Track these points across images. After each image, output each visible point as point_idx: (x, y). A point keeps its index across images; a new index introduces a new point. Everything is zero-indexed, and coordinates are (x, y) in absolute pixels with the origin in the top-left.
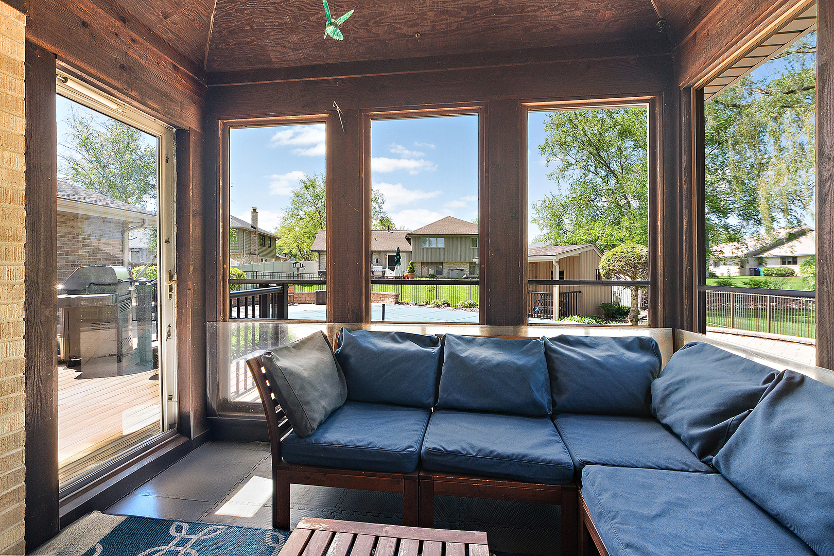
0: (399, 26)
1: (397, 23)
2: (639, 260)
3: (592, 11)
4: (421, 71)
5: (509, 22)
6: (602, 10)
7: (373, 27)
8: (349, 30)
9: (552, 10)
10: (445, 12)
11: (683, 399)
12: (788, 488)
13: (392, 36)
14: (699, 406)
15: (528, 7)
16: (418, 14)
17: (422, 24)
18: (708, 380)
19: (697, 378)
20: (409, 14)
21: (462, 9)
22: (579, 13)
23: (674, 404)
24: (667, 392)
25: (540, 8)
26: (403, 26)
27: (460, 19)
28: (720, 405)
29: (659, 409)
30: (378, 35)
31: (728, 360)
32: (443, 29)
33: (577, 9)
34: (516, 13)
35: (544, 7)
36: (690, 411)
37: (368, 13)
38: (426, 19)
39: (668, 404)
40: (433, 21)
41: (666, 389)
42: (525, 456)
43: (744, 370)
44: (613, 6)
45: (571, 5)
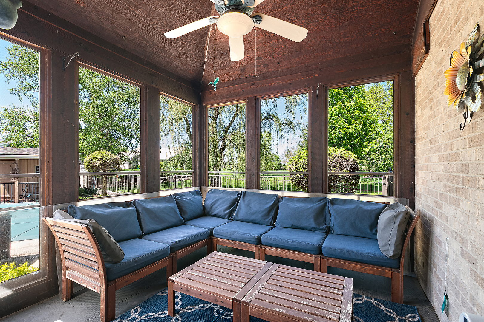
0: (118, 28)
1: (118, 27)
2: (110, 160)
3: (188, 69)
4: (116, 54)
5: (164, 56)
6: (191, 70)
7: (103, 19)
8: (87, 10)
9: (179, 61)
10: (143, 38)
11: (219, 205)
12: (253, 214)
13: (110, 29)
14: (225, 205)
15: (173, 56)
16: (131, 31)
17: (130, 35)
18: (224, 198)
19: (221, 198)
20: (128, 28)
21: (151, 42)
22: (185, 67)
23: (215, 208)
24: (212, 205)
25: (176, 58)
26: (120, 30)
27: (147, 44)
28: (230, 203)
29: (210, 211)
30: (103, 24)
31: (225, 192)
32: (138, 43)
33: (185, 66)
34: (168, 55)
35: (177, 59)
36: (223, 208)
37: (106, 12)
38: (134, 35)
39: (213, 208)
40: (136, 38)
41: (211, 204)
42: (199, 233)
43: (230, 194)
44: (194, 71)
45: (185, 63)
